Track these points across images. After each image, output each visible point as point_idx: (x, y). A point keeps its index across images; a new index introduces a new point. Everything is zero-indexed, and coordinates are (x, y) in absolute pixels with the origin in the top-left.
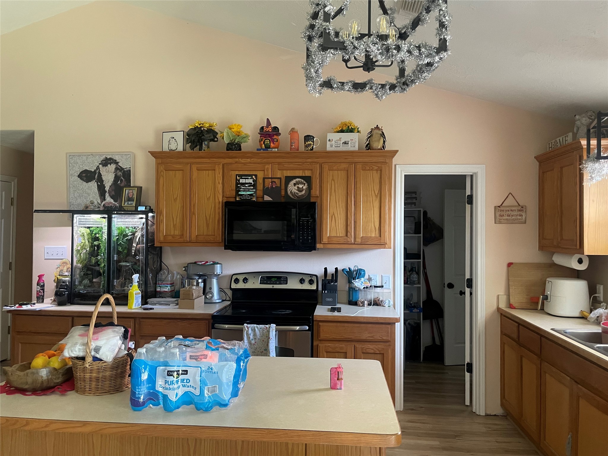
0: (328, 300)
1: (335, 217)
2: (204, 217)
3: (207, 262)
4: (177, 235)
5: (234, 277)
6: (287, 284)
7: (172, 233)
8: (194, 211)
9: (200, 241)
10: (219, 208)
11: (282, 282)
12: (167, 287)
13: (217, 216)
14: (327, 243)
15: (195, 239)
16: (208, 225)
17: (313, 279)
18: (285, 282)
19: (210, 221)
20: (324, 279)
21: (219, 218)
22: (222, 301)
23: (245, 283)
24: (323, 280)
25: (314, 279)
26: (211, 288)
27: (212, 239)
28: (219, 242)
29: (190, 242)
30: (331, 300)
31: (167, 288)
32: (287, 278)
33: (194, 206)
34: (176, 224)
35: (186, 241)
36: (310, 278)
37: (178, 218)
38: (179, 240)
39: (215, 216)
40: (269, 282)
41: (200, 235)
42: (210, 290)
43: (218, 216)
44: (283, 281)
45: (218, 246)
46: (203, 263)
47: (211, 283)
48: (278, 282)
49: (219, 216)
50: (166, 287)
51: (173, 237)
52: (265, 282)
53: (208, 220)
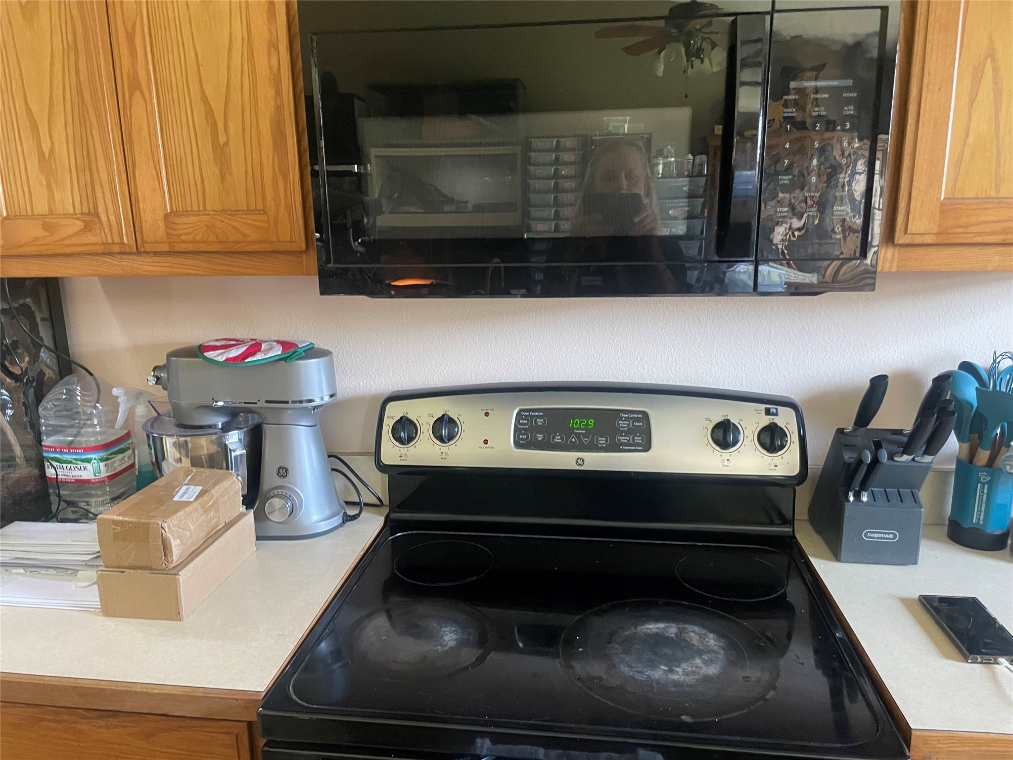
0: (876, 535)
1: (996, 70)
2: (198, 107)
3: (255, 348)
4: (66, 215)
5: (395, 411)
6: (647, 447)
7: (41, 207)
8: (135, 71)
9: (191, 247)
10: (273, 45)
11: (623, 439)
12: (88, 461)
13: (266, 91)
14: (928, 239)
15: (161, 232)
16: (221, 153)
17: (780, 421)
18: (638, 440)
19: (234, 126)
20: (849, 427)
21: (279, 108)
22: (344, 522)
23: (441, 439)
24: (840, 432)
25: (786, 419)
26: (283, 472)
27: (253, 235)
28: (295, 248)
29: (138, 252)
30: (889, 536)
31: (89, 466)
32: (645, 415)
33: (130, 37)
34: (52, 151)
35: (116, 249)
36: (766, 421)
37: (59, 122)
38: (78, 240)
39: (254, 97)
40: (558, 439)
41: (186, 213)
42: (280, 482)
43: (272, 92)
44: (628, 433)
45: (289, 274)
46: (234, 353)
47: (285, 445)
48: (602, 440)
49: (278, 93)
50: (83, 461)
51: (46, 227)
52: (540, 437)
53: (220, 126)
